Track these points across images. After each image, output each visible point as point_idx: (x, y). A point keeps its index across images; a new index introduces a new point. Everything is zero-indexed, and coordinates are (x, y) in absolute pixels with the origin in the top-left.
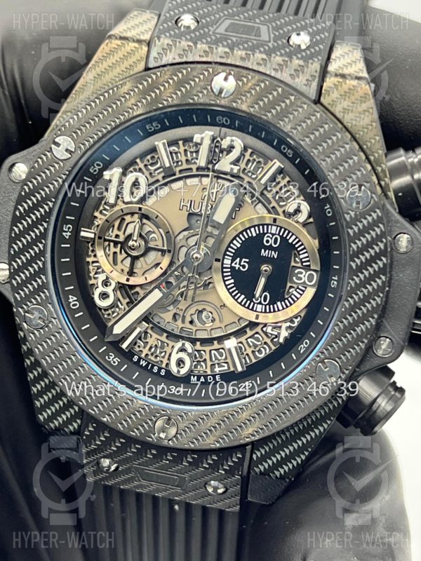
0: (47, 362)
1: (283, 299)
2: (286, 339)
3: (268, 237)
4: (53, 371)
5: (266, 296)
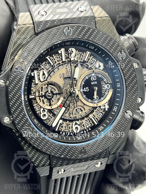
0: (36, 145)
3: (92, 77)
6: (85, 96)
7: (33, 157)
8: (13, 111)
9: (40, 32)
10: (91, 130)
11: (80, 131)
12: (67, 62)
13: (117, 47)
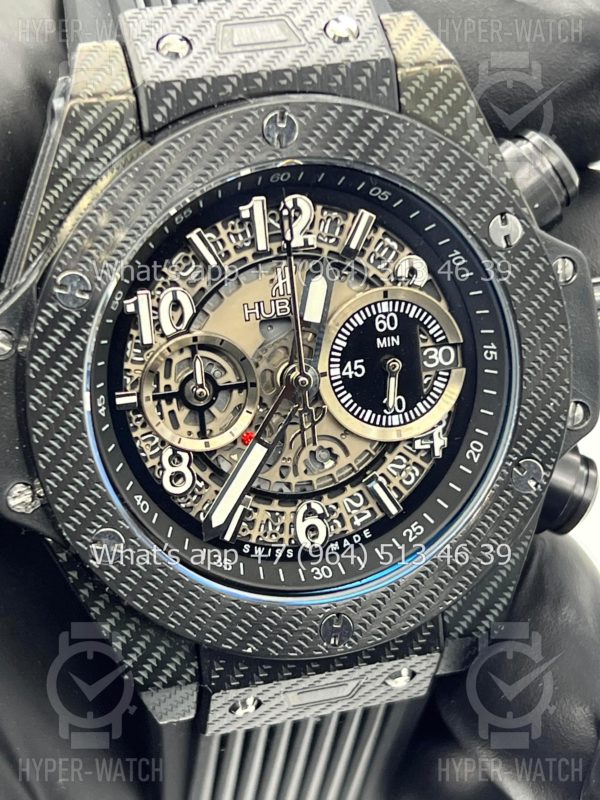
0: (143, 603)
1: (423, 398)
2: (444, 450)
3: (380, 319)
4: (155, 612)
6: (349, 396)
8: (45, 462)
9: (164, 129)
10: (370, 539)
11: (327, 542)
12: (275, 253)
13: (485, 195)
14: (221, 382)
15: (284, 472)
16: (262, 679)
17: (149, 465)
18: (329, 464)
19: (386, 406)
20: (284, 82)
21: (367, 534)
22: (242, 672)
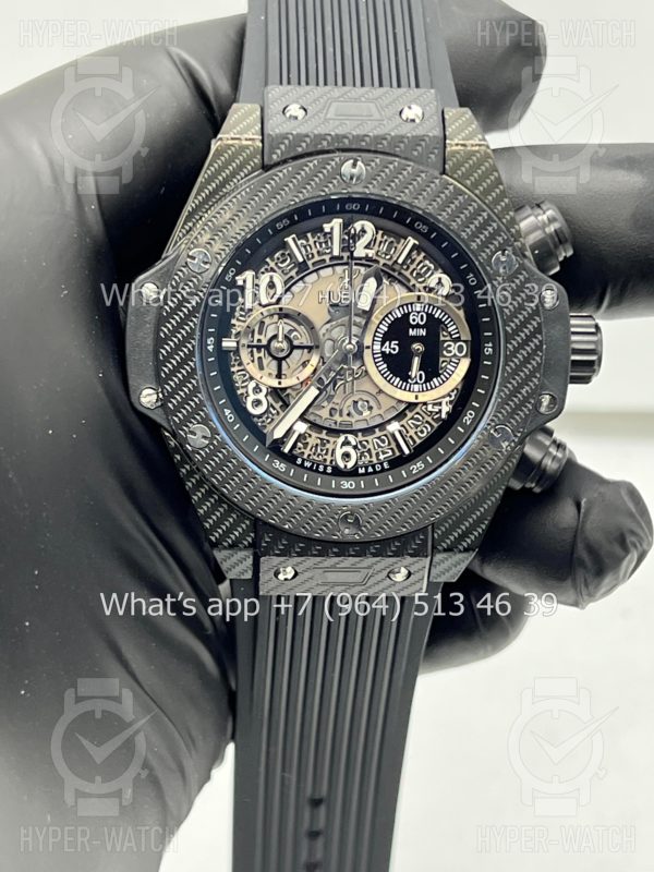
0: (218, 480)
1: (438, 375)
2: (448, 413)
3: (414, 315)
4: (225, 487)
5: (421, 375)
6: (385, 366)
7: (208, 515)
8: (165, 373)
9: (277, 164)
10: (388, 470)
11: (356, 467)
12: (345, 260)
13: (493, 236)
14: (296, 343)
15: (333, 412)
16: (296, 552)
17: (239, 392)
18: (366, 413)
19: (410, 377)
20: (364, 144)
21: (386, 465)
22: (283, 545)
